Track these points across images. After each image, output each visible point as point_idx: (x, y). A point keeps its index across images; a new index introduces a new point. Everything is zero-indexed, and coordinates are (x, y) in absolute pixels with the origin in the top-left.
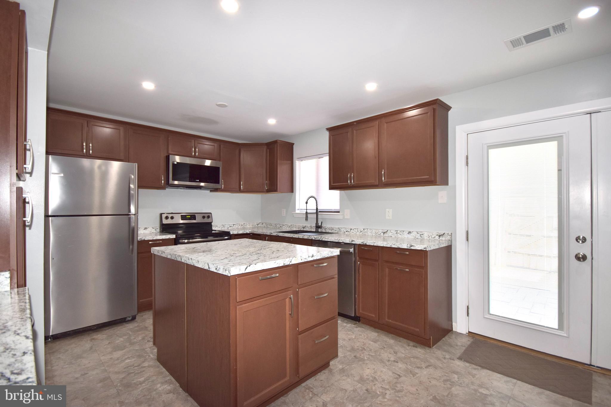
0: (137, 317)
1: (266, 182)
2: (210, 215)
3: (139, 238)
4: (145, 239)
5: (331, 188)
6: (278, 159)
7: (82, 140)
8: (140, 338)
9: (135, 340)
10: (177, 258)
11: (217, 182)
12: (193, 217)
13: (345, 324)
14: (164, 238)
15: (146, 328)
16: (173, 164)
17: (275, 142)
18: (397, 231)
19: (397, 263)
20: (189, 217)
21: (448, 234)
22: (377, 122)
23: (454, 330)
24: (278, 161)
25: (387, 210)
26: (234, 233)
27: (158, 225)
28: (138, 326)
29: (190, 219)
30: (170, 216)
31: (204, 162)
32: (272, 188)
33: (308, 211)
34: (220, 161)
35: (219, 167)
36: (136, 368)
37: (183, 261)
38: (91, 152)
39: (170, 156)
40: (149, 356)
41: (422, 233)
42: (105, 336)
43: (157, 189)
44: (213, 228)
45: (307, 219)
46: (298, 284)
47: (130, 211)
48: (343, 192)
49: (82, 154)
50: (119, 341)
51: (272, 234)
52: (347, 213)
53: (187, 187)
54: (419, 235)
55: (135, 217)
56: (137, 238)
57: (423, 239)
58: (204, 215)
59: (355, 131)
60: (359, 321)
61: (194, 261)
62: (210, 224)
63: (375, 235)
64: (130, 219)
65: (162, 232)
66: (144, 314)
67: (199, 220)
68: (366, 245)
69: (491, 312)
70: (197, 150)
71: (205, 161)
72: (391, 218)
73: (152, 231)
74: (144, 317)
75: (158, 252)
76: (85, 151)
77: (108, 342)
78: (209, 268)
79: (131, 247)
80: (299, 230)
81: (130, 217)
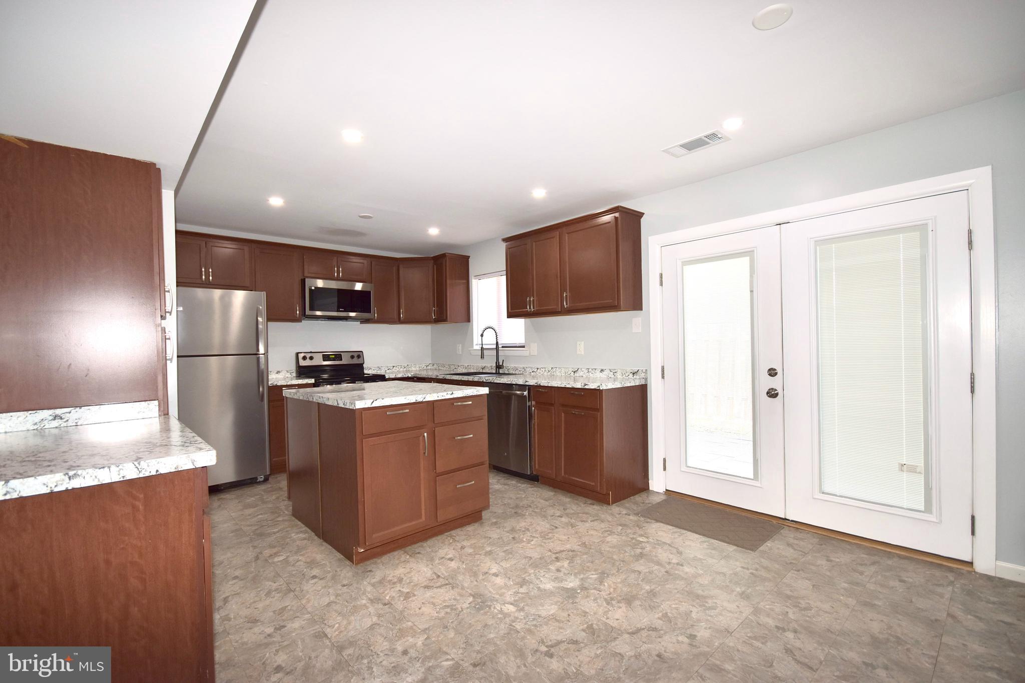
0: (270, 479)
1: (434, 309)
2: (360, 353)
3: (270, 383)
4: (278, 384)
5: (510, 315)
6: (448, 277)
7: (200, 266)
8: (274, 497)
9: (267, 500)
10: (309, 398)
11: (368, 310)
12: (338, 356)
13: (520, 485)
14: (300, 383)
15: (281, 489)
16: (311, 290)
17: (443, 256)
18: (589, 369)
19: (574, 407)
20: (333, 356)
21: (642, 370)
22: (558, 232)
23: (650, 489)
24: (448, 281)
25: (578, 343)
26: (391, 377)
27: (293, 367)
28: (271, 487)
29: (334, 360)
30: (308, 356)
31: (354, 286)
32: (441, 318)
33: (484, 347)
34: (371, 283)
35: (370, 292)
36: (269, 522)
37: (314, 400)
38: (211, 278)
39: (306, 279)
40: (284, 512)
41: (615, 371)
42: (233, 496)
43: (292, 322)
44: (366, 372)
45: (482, 357)
46: (434, 423)
47: (258, 350)
48: (528, 320)
49: (201, 282)
50: (251, 500)
51: (438, 377)
52: (534, 349)
53: (328, 319)
54: (612, 373)
55: (264, 356)
56: (268, 383)
57: (617, 378)
58: (353, 354)
59: (534, 243)
60: (537, 480)
61: (325, 399)
62: (360, 366)
63: (564, 374)
64: (258, 359)
65: (299, 376)
66: (278, 476)
67: (345, 361)
68: (540, 386)
69: (689, 464)
70: (341, 269)
71: (355, 284)
72: (583, 353)
73: (287, 376)
74: (279, 478)
75: (290, 394)
76: (204, 277)
77: (238, 501)
78: (338, 404)
79: (261, 389)
80: (477, 371)
81: (259, 357)
